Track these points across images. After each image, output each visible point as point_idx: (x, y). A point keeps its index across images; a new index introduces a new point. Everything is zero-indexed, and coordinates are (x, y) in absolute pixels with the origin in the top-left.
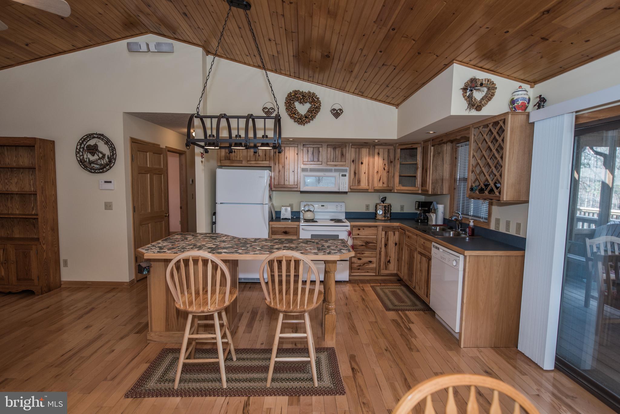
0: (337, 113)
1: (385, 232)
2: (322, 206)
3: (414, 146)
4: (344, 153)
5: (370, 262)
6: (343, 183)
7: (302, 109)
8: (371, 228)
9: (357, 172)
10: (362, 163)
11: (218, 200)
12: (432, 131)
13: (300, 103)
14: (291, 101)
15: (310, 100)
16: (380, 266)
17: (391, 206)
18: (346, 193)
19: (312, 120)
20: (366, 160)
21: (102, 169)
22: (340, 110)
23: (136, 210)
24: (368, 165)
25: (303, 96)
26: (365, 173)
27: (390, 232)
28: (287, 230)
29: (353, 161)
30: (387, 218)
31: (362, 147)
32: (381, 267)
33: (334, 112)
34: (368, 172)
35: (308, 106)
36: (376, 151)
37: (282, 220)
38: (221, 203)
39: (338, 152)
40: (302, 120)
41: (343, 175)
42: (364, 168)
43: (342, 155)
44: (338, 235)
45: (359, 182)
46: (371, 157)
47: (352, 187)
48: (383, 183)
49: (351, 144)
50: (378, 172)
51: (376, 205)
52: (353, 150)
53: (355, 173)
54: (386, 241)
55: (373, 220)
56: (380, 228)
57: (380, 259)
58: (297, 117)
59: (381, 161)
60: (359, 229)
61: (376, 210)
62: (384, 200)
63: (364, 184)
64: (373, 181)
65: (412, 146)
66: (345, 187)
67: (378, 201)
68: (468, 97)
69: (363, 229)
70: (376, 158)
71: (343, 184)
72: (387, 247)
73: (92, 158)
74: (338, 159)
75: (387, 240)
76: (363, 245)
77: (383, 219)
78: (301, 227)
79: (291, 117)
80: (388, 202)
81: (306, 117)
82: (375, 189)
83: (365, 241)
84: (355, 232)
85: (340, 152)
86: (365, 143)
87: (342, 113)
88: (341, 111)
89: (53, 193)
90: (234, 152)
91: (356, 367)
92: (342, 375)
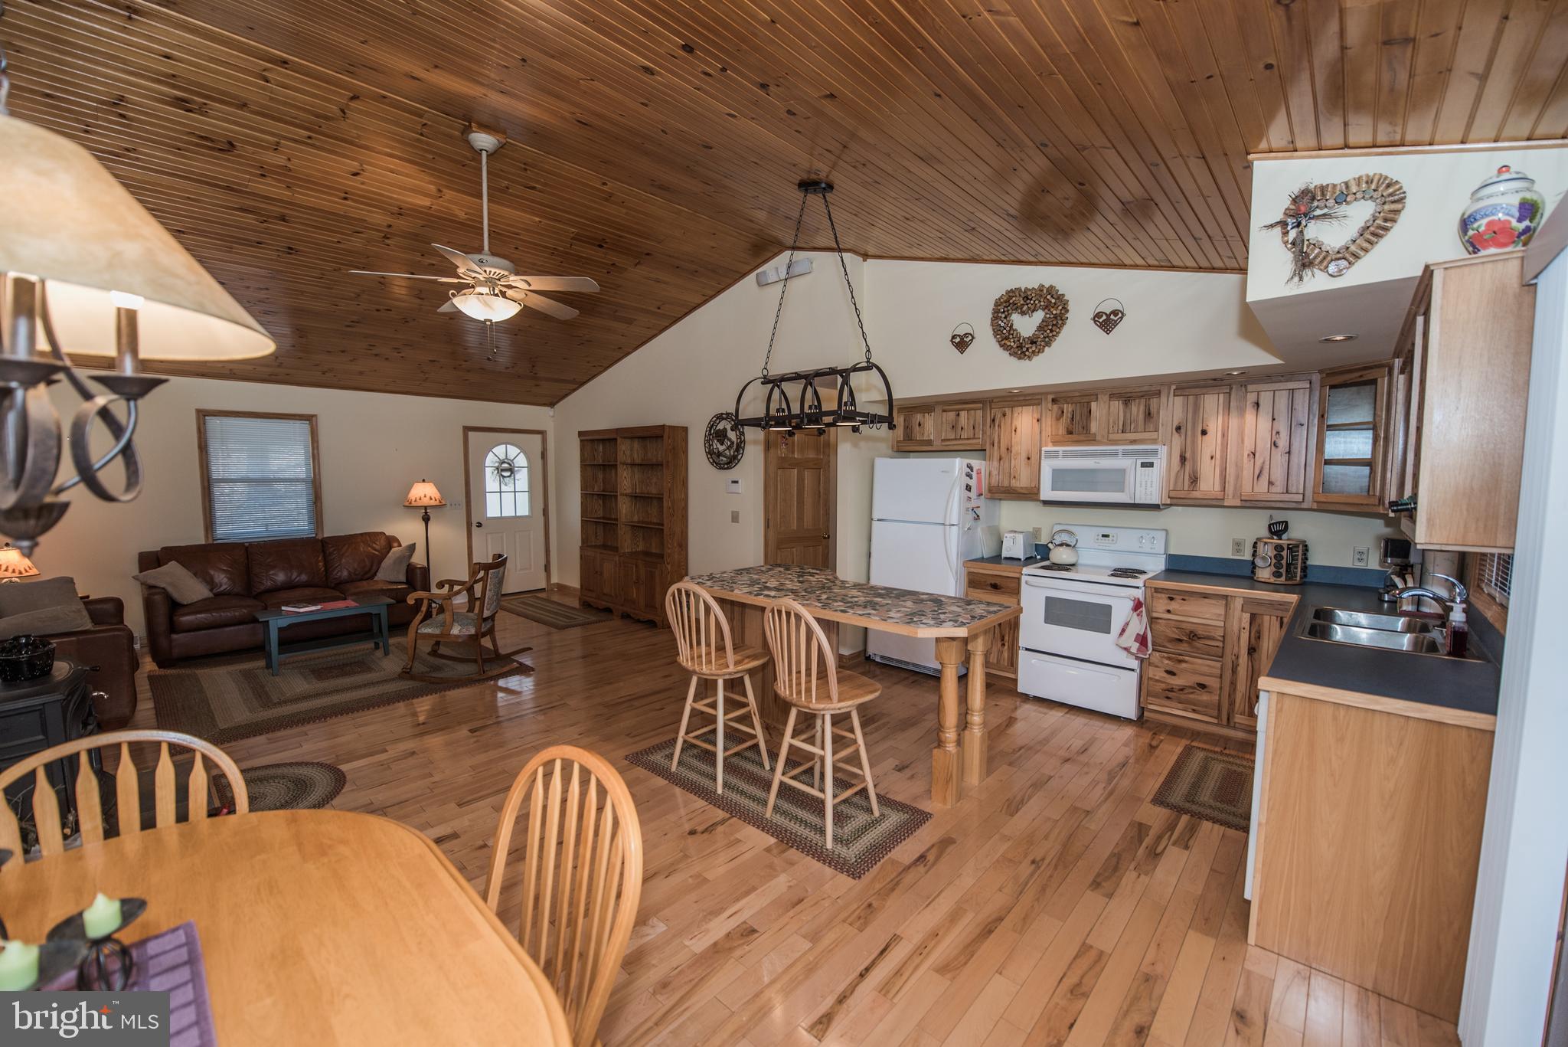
0: (1107, 321)
1: (1252, 614)
2: (1103, 536)
3: (1369, 375)
4: (1153, 410)
5: (1203, 686)
6: (1144, 483)
7: (1026, 325)
8: (1206, 600)
9: (1188, 455)
10: (1204, 433)
11: (875, 516)
12: (1339, 334)
13: (1023, 313)
14: (1000, 315)
15: (1042, 303)
16: (1232, 704)
17: (1306, 546)
18: (1155, 507)
19: (1048, 344)
20: (1215, 425)
21: (727, 464)
22: (1115, 313)
23: (771, 524)
24: (1223, 435)
25: (1026, 298)
26: (1212, 458)
27: (1266, 618)
28: (998, 581)
29: (1178, 429)
30: (1283, 579)
31: (1204, 390)
32: (1237, 705)
33: (1101, 320)
34: (1221, 457)
35: (1039, 316)
36: (1251, 397)
37: (1003, 561)
38: (878, 520)
39: (1137, 409)
40: (1023, 349)
41: (1144, 465)
42: (1210, 445)
43: (1148, 415)
44: (1110, 607)
45: (1194, 480)
46: (1234, 413)
47: (1173, 494)
48: (1270, 483)
49: (1173, 387)
50: (1254, 454)
51: (1256, 543)
52: (1179, 400)
53: (1183, 459)
54: (1253, 640)
55: (1247, 582)
56: (1238, 604)
57: (1233, 684)
58: (1012, 344)
59: (1264, 423)
60: (1171, 599)
61: (1253, 555)
62: (1278, 529)
63: (1209, 484)
64: (1238, 477)
65: (1361, 376)
66: (1149, 493)
67: (1264, 532)
68: (1293, 243)
69: (1184, 600)
70: (1250, 416)
71: (1144, 485)
72: (1256, 655)
73: (721, 448)
74: (1137, 425)
75: (1256, 636)
76: (1180, 640)
77: (1272, 580)
78: (1024, 579)
79: (1001, 346)
80: (1296, 533)
81: (1033, 342)
82: (1243, 498)
83: (1188, 631)
84: (1161, 606)
85: (1142, 408)
86: (1215, 380)
87: (1122, 318)
88: (1120, 315)
89: (683, 496)
90: (920, 425)
91: (931, 857)
92: (889, 855)
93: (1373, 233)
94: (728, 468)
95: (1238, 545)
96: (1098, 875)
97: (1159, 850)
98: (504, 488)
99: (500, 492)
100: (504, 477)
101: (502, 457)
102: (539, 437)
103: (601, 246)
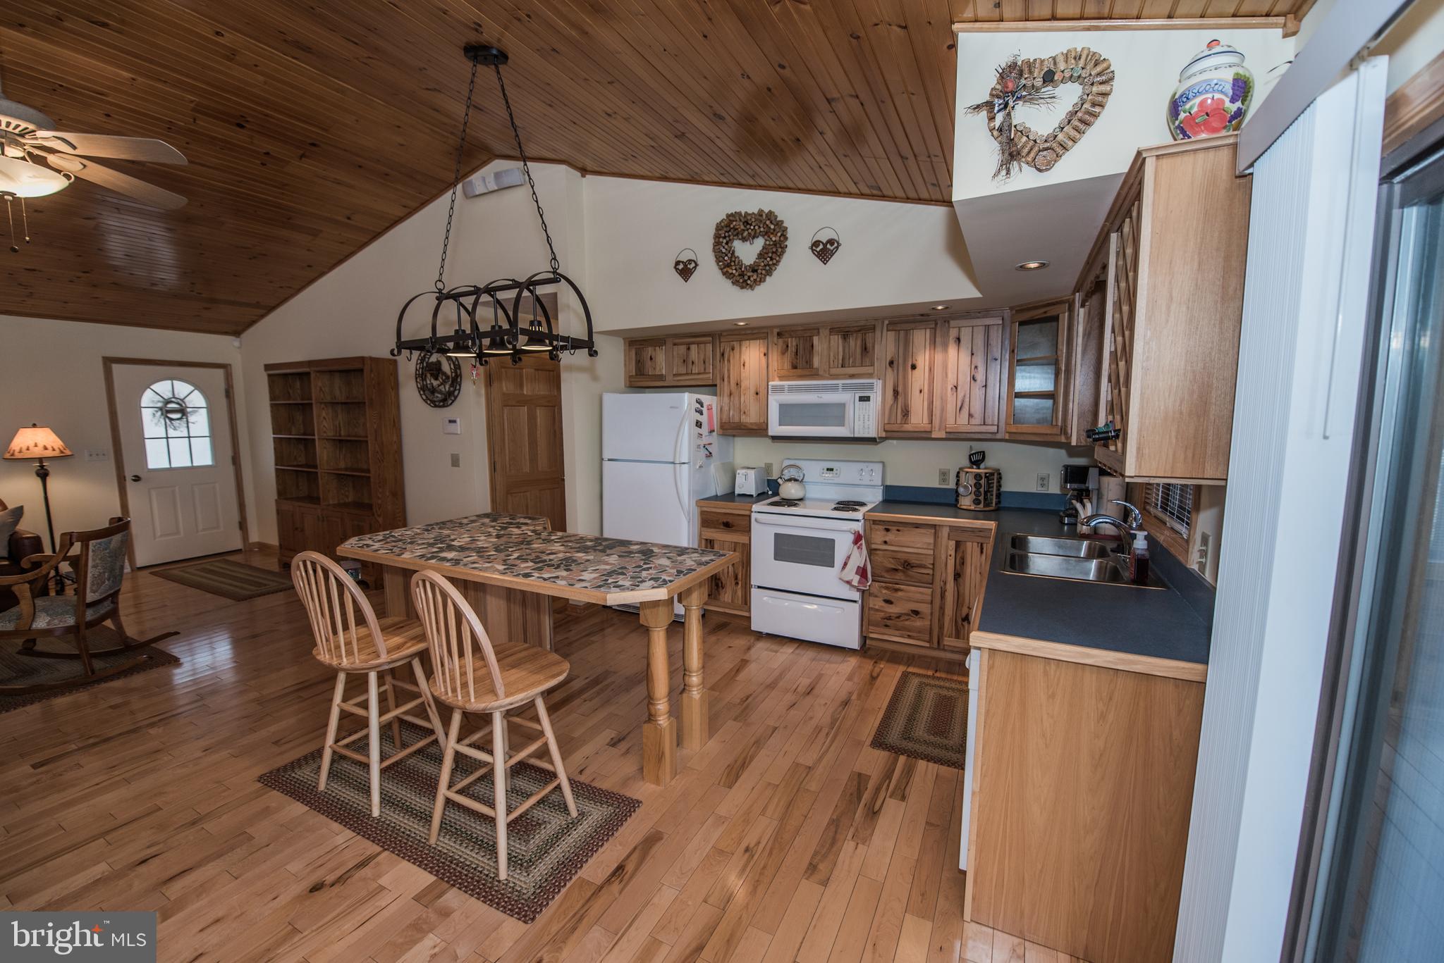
0: (824, 250)
1: (957, 542)
2: (828, 469)
3: (1052, 312)
4: (869, 345)
5: (916, 613)
6: (862, 417)
7: (748, 252)
8: (918, 530)
9: (900, 389)
10: (914, 367)
11: (606, 456)
12: (1033, 260)
13: (744, 239)
14: (721, 240)
15: (762, 229)
16: (941, 627)
17: (1000, 474)
18: (871, 441)
19: (769, 273)
20: (923, 359)
21: (440, 401)
22: (831, 242)
23: (498, 467)
24: (930, 370)
25: (746, 223)
26: (921, 391)
27: (969, 544)
28: (730, 519)
29: (891, 363)
30: (982, 506)
31: (912, 325)
32: (946, 629)
33: (818, 250)
34: (929, 390)
35: (759, 243)
36: (953, 333)
37: (737, 499)
38: (609, 460)
39: (854, 343)
40: (746, 277)
41: (862, 399)
42: (918, 379)
43: (865, 349)
44: (833, 541)
45: (906, 413)
46: (939, 349)
47: (888, 427)
48: (970, 415)
49: (886, 322)
50: (956, 388)
51: (958, 473)
52: (891, 335)
53: (896, 393)
54: (958, 567)
55: (951, 510)
56: (945, 532)
57: (942, 608)
58: (734, 272)
59: (965, 358)
60: (887, 530)
61: (957, 484)
62: (977, 459)
63: (918, 419)
64: (943, 410)
65: (1045, 312)
66: (866, 426)
67: (966, 462)
68: (1000, 130)
69: (898, 530)
70: (952, 351)
71: (862, 419)
72: (960, 580)
73: (435, 383)
74: (855, 359)
75: (961, 562)
76: (896, 570)
77: (972, 508)
78: (754, 516)
79: (724, 274)
80: (991, 462)
81: (754, 271)
82: (948, 430)
83: (902, 561)
84: (878, 536)
85: (859, 342)
86: (922, 315)
87: (837, 248)
88: (836, 245)
89: (395, 438)
90: (651, 359)
91: (630, 867)
92: (580, 873)
93: (1082, 119)
94: (444, 406)
95: (944, 475)
96: (816, 853)
97: (877, 808)
98: (171, 433)
99: (167, 438)
100: (171, 419)
101: (168, 395)
102: (221, 372)
103: (241, 126)
